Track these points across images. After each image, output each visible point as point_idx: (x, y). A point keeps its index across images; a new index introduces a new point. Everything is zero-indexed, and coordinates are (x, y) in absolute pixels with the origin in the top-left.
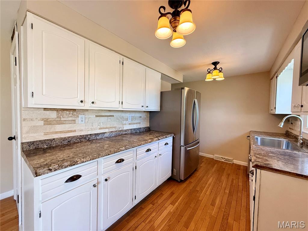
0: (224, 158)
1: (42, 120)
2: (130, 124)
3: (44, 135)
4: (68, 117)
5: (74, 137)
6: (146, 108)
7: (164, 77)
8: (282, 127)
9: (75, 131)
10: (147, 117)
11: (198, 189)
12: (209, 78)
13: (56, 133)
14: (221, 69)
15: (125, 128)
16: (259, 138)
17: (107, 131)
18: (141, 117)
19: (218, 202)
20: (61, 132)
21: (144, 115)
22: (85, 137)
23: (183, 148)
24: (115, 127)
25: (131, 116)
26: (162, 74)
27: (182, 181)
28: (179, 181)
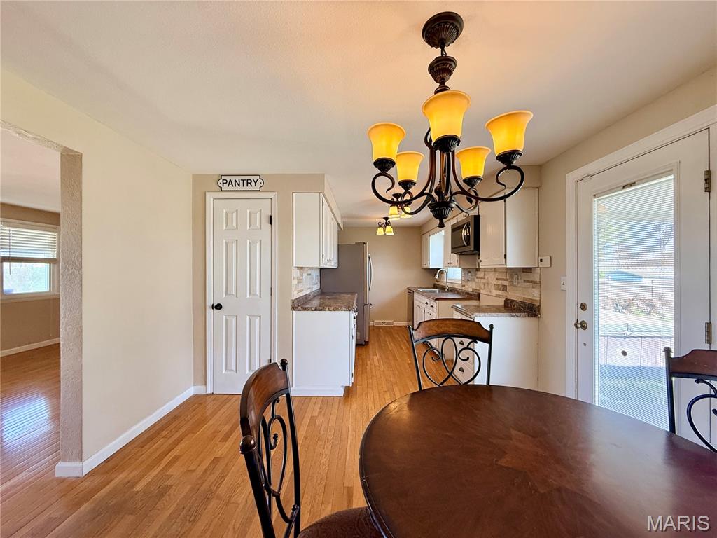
0: (385, 322)
23: (367, 307)
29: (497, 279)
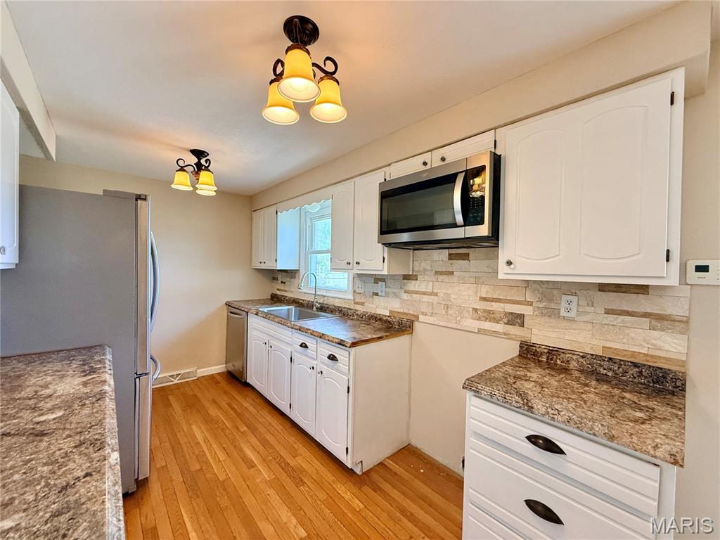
0: (178, 375)
19: (251, 454)
29: (485, 299)
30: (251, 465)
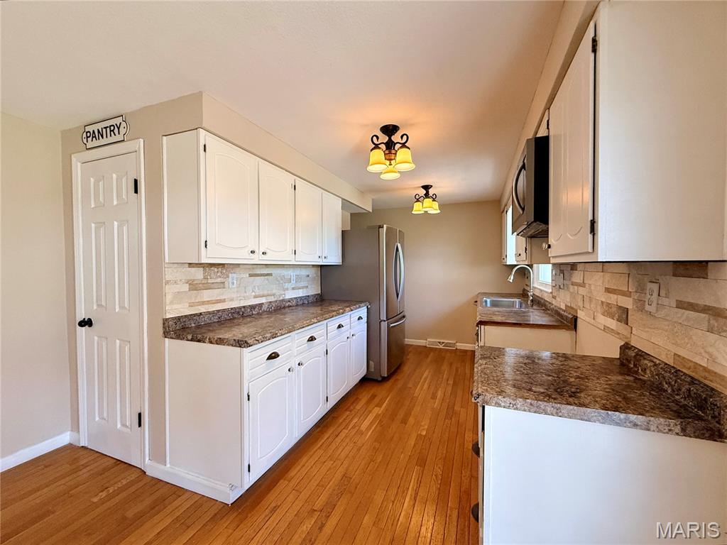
0: (443, 343)
1: (187, 283)
2: (293, 289)
3: (189, 306)
4: (217, 277)
5: (224, 310)
6: (324, 260)
7: (346, 204)
8: (511, 281)
9: (224, 301)
10: (317, 276)
11: (410, 385)
12: (418, 209)
13: (203, 304)
14: (434, 197)
15: (287, 297)
16: (488, 300)
17: (263, 300)
18: (308, 276)
19: (439, 394)
20: (209, 302)
21: (313, 273)
22: (237, 310)
23: (384, 325)
24: (274, 295)
25: (295, 274)
26: (343, 199)
27: (385, 379)
28: (380, 379)
29: (608, 290)
30: (434, 397)
